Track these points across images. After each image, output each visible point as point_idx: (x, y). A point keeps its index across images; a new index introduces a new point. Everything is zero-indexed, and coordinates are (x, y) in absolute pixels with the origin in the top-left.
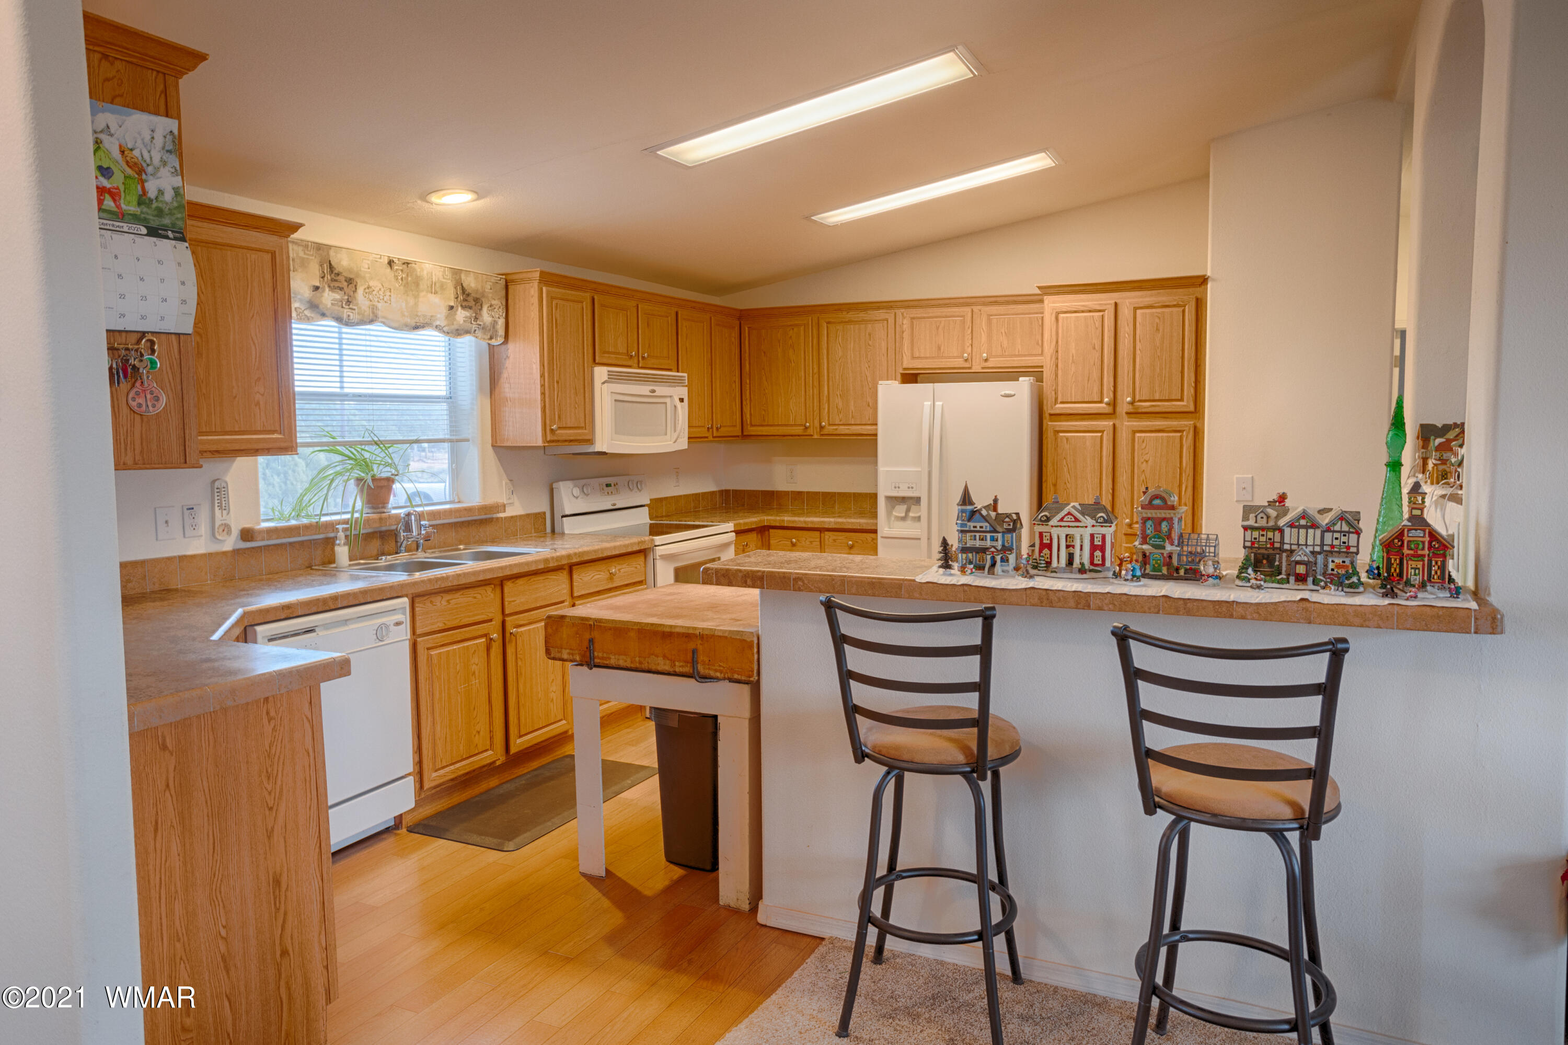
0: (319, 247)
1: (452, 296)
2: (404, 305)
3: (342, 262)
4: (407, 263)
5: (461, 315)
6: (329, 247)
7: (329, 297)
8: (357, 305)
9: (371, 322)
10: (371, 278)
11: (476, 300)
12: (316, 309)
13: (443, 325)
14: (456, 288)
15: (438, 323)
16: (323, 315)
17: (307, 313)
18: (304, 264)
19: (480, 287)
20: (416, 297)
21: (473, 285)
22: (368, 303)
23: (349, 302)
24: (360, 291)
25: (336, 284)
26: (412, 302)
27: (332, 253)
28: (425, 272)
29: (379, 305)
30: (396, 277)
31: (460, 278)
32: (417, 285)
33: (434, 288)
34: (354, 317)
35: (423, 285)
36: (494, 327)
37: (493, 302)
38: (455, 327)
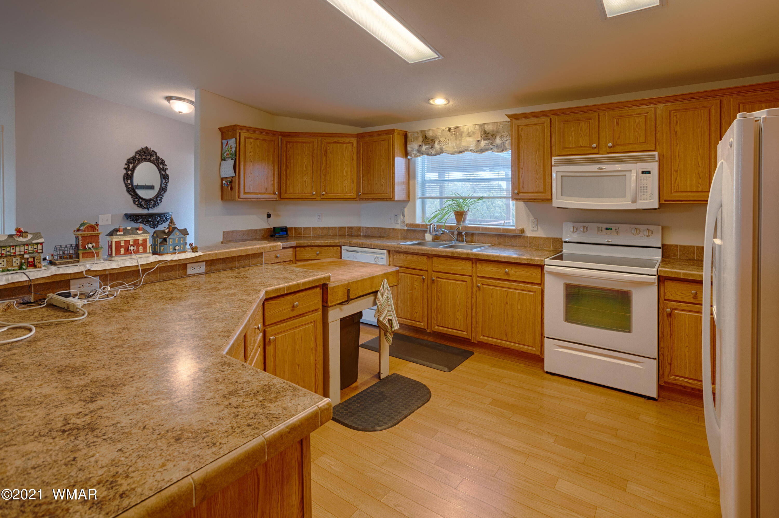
0: (422, 132)
1: (479, 136)
2: (455, 144)
3: (430, 134)
4: (457, 128)
5: (483, 143)
6: (425, 131)
7: (424, 148)
8: (435, 148)
9: (441, 153)
10: (441, 137)
11: (493, 135)
12: (420, 152)
13: (473, 149)
14: (481, 132)
15: (471, 149)
16: (423, 154)
17: (418, 154)
18: (417, 138)
19: (495, 129)
20: (460, 140)
21: (491, 129)
22: (439, 147)
23: (432, 148)
24: (436, 143)
25: (427, 143)
26: (458, 142)
27: (426, 132)
28: (465, 129)
29: (444, 147)
30: (452, 135)
31: (484, 127)
32: (461, 135)
33: (469, 135)
34: (433, 153)
35: (463, 135)
36: (504, 145)
37: (503, 134)
38: (480, 148)
